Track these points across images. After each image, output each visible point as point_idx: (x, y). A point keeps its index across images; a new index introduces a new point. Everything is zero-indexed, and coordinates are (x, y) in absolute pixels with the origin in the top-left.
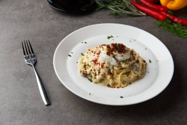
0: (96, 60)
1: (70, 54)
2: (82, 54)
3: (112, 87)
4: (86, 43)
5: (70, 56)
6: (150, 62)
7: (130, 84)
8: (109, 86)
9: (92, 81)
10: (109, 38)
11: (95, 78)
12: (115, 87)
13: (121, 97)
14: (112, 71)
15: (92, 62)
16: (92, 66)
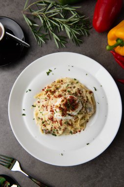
0: (53, 118)
1: (24, 112)
2: (33, 106)
3: (74, 133)
4: (30, 90)
5: (24, 115)
6: (96, 90)
7: (88, 121)
8: (71, 132)
9: (56, 135)
10: (48, 73)
11: (58, 133)
12: (77, 132)
13: (87, 144)
14: (70, 123)
15: (50, 121)
16: (51, 124)
